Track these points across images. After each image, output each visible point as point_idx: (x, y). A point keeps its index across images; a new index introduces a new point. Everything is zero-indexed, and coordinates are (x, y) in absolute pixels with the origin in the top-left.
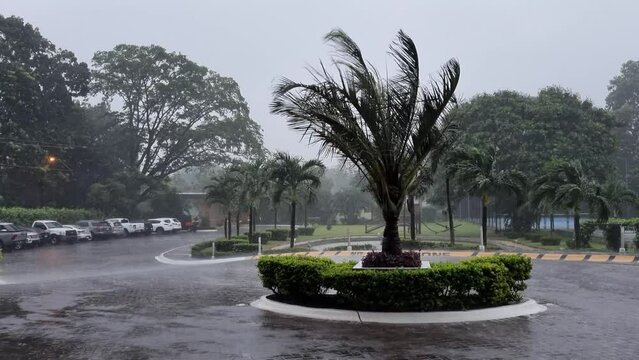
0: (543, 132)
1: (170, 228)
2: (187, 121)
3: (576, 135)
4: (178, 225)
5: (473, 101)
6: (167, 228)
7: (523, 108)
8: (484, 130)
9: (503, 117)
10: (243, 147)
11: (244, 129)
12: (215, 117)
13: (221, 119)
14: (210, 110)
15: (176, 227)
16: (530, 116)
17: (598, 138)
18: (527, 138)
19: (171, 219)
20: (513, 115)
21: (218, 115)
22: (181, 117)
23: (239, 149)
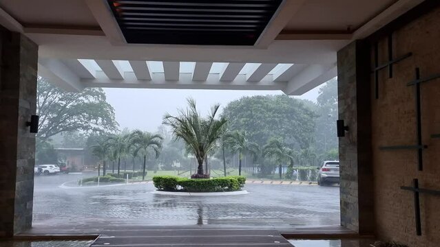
0: (277, 119)
1: (54, 171)
2: (64, 103)
3: (294, 121)
4: (57, 169)
5: (241, 100)
6: (51, 171)
7: (267, 105)
8: (246, 117)
9: (256, 110)
10: (100, 120)
11: (102, 109)
12: (82, 100)
13: (86, 101)
14: (80, 96)
15: (57, 170)
16: (270, 110)
17: (306, 123)
18: (268, 122)
19: (53, 166)
20: (262, 110)
21: (84, 99)
22: (60, 100)
23: (97, 121)
